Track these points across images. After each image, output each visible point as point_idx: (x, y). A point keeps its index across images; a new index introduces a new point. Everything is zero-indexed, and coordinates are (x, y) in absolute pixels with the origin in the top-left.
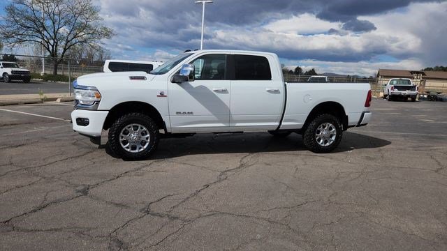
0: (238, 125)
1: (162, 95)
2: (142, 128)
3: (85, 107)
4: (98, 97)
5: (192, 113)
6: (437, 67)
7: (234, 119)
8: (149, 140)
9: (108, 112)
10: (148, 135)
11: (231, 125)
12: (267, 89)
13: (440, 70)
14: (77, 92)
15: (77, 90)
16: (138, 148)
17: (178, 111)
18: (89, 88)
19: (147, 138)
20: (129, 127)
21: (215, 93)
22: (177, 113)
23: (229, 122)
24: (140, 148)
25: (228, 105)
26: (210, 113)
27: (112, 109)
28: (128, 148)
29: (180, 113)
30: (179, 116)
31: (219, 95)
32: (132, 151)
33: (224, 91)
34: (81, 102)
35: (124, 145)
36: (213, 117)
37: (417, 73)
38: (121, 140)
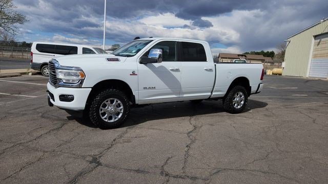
0: (185, 95)
1: (134, 74)
2: (117, 102)
3: (67, 85)
4: (82, 76)
5: (155, 88)
6: (252, 52)
7: (184, 91)
8: (122, 111)
9: (91, 89)
10: (122, 107)
11: (181, 96)
12: (205, 68)
13: (253, 54)
14: (60, 72)
15: (59, 70)
16: (113, 119)
17: (145, 87)
18: (73, 69)
19: (121, 110)
20: (107, 101)
21: (171, 71)
22: (144, 88)
23: (180, 93)
24: (116, 118)
25: (180, 81)
26: (167, 87)
27: (95, 86)
28: (106, 119)
29: (146, 88)
30: (146, 91)
31: (174, 73)
32: (109, 121)
33: (177, 70)
34: (64, 81)
35: (103, 116)
36: (169, 90)
37: (242, 55)
38: (100, 112)
